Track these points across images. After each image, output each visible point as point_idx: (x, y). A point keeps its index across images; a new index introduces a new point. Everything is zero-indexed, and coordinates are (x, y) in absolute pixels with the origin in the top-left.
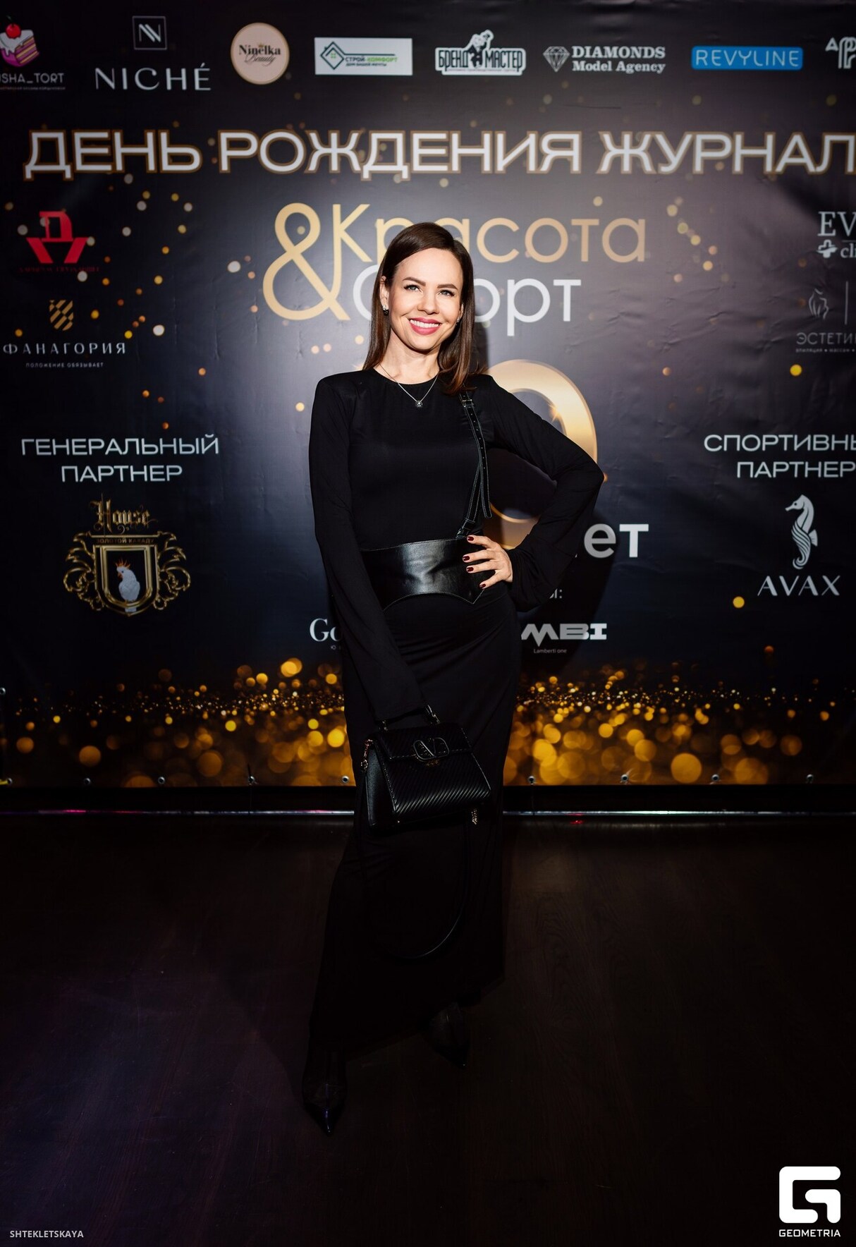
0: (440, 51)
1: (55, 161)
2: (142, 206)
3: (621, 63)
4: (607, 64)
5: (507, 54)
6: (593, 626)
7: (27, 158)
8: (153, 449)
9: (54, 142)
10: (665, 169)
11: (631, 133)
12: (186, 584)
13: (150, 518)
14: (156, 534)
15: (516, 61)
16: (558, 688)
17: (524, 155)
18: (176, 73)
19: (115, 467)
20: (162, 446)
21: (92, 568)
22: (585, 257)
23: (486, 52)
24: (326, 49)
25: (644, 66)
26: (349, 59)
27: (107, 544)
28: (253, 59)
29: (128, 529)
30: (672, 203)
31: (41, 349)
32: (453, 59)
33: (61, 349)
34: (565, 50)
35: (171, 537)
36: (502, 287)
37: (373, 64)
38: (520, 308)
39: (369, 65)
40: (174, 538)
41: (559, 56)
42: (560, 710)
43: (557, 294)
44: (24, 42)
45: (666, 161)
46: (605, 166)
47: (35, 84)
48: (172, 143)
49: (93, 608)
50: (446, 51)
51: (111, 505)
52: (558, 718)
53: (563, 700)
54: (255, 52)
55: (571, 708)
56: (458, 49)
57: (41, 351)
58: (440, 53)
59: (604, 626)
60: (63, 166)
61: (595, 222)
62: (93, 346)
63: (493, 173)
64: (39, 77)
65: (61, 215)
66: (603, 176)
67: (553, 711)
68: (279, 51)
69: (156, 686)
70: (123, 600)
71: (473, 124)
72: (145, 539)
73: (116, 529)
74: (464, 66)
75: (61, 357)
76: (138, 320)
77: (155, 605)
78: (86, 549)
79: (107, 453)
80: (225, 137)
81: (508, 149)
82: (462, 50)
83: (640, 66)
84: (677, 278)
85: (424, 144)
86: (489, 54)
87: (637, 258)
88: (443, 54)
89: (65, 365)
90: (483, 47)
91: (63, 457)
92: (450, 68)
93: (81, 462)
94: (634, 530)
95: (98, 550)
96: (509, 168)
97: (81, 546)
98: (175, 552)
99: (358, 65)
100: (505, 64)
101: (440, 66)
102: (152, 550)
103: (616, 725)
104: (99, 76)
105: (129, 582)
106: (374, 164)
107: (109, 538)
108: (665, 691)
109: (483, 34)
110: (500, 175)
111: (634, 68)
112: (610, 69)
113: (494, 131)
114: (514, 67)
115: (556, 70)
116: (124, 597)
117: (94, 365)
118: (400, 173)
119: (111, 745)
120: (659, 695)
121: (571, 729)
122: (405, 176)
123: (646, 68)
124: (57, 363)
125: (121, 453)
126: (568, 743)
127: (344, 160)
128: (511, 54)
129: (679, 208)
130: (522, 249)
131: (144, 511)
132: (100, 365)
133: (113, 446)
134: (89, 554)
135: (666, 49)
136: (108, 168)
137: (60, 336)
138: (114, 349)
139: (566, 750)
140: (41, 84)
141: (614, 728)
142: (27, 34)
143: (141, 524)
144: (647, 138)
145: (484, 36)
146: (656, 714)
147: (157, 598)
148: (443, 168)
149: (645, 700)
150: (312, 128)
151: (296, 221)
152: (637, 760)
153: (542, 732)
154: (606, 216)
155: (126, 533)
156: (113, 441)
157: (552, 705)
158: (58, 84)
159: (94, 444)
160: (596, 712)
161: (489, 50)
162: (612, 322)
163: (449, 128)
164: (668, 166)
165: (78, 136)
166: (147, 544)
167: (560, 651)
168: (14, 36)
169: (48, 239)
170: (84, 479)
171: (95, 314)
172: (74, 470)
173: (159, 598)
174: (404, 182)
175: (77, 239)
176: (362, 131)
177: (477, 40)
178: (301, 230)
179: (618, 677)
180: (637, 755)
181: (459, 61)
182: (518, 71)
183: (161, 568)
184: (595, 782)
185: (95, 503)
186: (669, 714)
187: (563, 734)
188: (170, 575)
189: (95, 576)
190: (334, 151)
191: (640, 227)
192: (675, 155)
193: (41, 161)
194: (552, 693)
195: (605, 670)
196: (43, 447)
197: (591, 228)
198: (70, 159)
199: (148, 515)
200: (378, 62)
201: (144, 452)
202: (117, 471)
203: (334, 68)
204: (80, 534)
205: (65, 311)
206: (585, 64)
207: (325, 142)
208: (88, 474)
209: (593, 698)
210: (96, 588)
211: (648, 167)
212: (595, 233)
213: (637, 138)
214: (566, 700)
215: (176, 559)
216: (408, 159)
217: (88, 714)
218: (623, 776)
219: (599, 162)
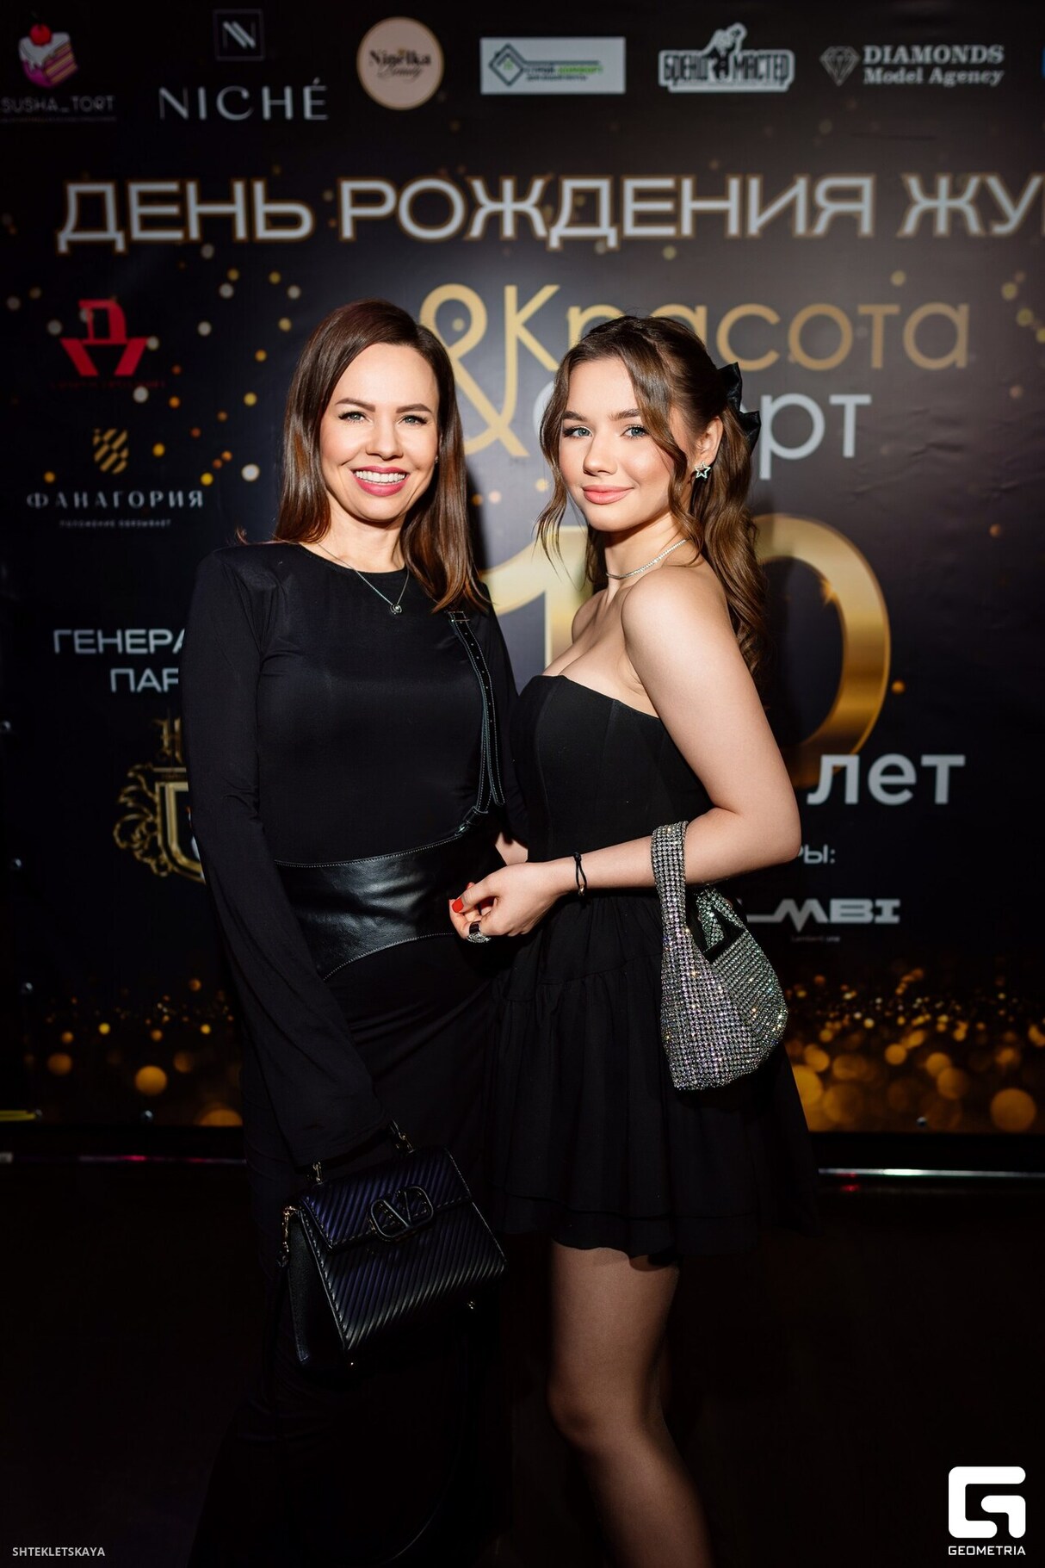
0: (667, 57)
1: (101, 225)
2: (227, 291)
3: (938, 71)
4: (917, 72)
5: (766, 59)
6: (879, 903)
7: (61, 223)
9: (99, 199)
10: (1000, 230)
11: (951, 175)
15: (779, 70)
16: (826, 992)
17: (790, 210)
18: (277, 94)
21: (155, 814)
22: (877, 361)
23: (735, 57)
24: (497, 55)
25: (972, 74)
26: (531, 70)
27: (175, 781)
28: (390, 72)
30: (1013, 281)
31: (81, 500)
32: (686, 67)
33: (110, 499)
34: (854, 53)
37: (568, 78)
38: (780, 436)
39: (561, 78)
41: (844, 62)
42: (829, 1025)
43: (834, 417)
44: (57, 50)
45: (1002, 218)
46: (910, 226)
47: (72, 113)
48: (270, 197)
49: (155, 872)
50: (676, 56)
52: (826, 1035)
53: (833, 1010)
54: (393, 61)
55: (846, 1021)
56: (694, 53)
57: (81, 503)
58: (666, 58)
59: (896, 903)
60: (113, 234)
61: (893, 309)
62: (156, 496)
63: (743, 238)
64: (79, 102)
65: (110, 304)
66: (906, 240)
67: (819, 1026)
68: (429, 58)
71: (714, 165)
74: (702, 79)
75: (110, 512)
76: (220, 458)
78: (145, 788)
80: (347, 187)
81: (765, 202)
82: (700, 54)
83: (966, 75)
84: (1015, 392)
85: (641, 195)
86: (740, 59)
87: (955, 363)
88: (670, 61)
89: (117, 523)
90: (730, 50)
91: (114, 657)
92: (681, 81)
93: (139, 663)
94: (943, 764)
95: (163, 790)
96: (767, 229)
97: (138, 783)
99: (545, 78)
100: (763, 75)
103: (911, 1047)
104: (165, 100)
106: (567, 226)
107: (178, 773)
108: (985, 999)
109: (732, 29)
110: (753, 240)
111: (956, 79)
112: (920, 80)
113: (745, 174)
114: (776, 77)
117: (157, 523)
118: (604, 239)
119: (181, 1065)
120: (976, 1005)
121: (845, 1051)
122: (612, 242)
123: (975, 77)
124: (105, 520)
126: (839, 1071)
127: (522, 220)
128: (772, 61)
129: (1020, 288)
130: (784, 350)
132: (166, 523)
134: (150, 794)
135: (1005, 49)
136: (177, 235)
137: (109, 482)
138: (187, 500)
139: (837, 1082)
140: (81, 113)
141: (908, 1050)
142: (61, 39)
144: (973, 184)
145: (733, 33)
146: (971, 1032)
148: (667, 231)
149: (954, 1011)
150: (476, 174)
151: (451, 311)
152: (941, 1097)
153: (802, 1057)
154: (909, 300)
157: (818, 1017)
158: (105, 112)
159: (157, 637)
160: (883, 1027)
161: (738, 54)
162: (915, 458)
163: (677, 172)
164: (1006, 224)
165: (135, 189)
167: (830, 939)
168: (41, 42)
169: (91, 341)
170: (143, 687)
171: (159, 450)
172: (128, 675)
174: (610, 253)
175: (132, 340)
176: (550, 177)
177: (722, 39)
178: (458, 325)
179: (915, 977)
180: (941, 1091)
181: (694, 70)
182: (782, 85)
184: (879, 1128)
185: (158, 722)
186: (991, 1032)
187: (832, 1059)
189: (159, 827)
190: (508, 207)
191: (960, 317)
192: (1017, 207)
193: (81, 226)
194: (818, 999)
195: (897, 967)
196: (85, 641)
197: (887, 318)
198: (123, 223)
200: (575, 74)
203: (509, 84)
204: (138, 767)
205: (116, 445)
206: (884, 73)
207: (495, 194)
208: (148, 680)
209: (879, 1007)
210: (160, 843)
211: (974, 225)
212: (894, 327)
213: (959, 184)
214: (838, 1010)
216: (617, 219)
217: (148, 1022)
218: (921, 1120)
219: (901, 219)
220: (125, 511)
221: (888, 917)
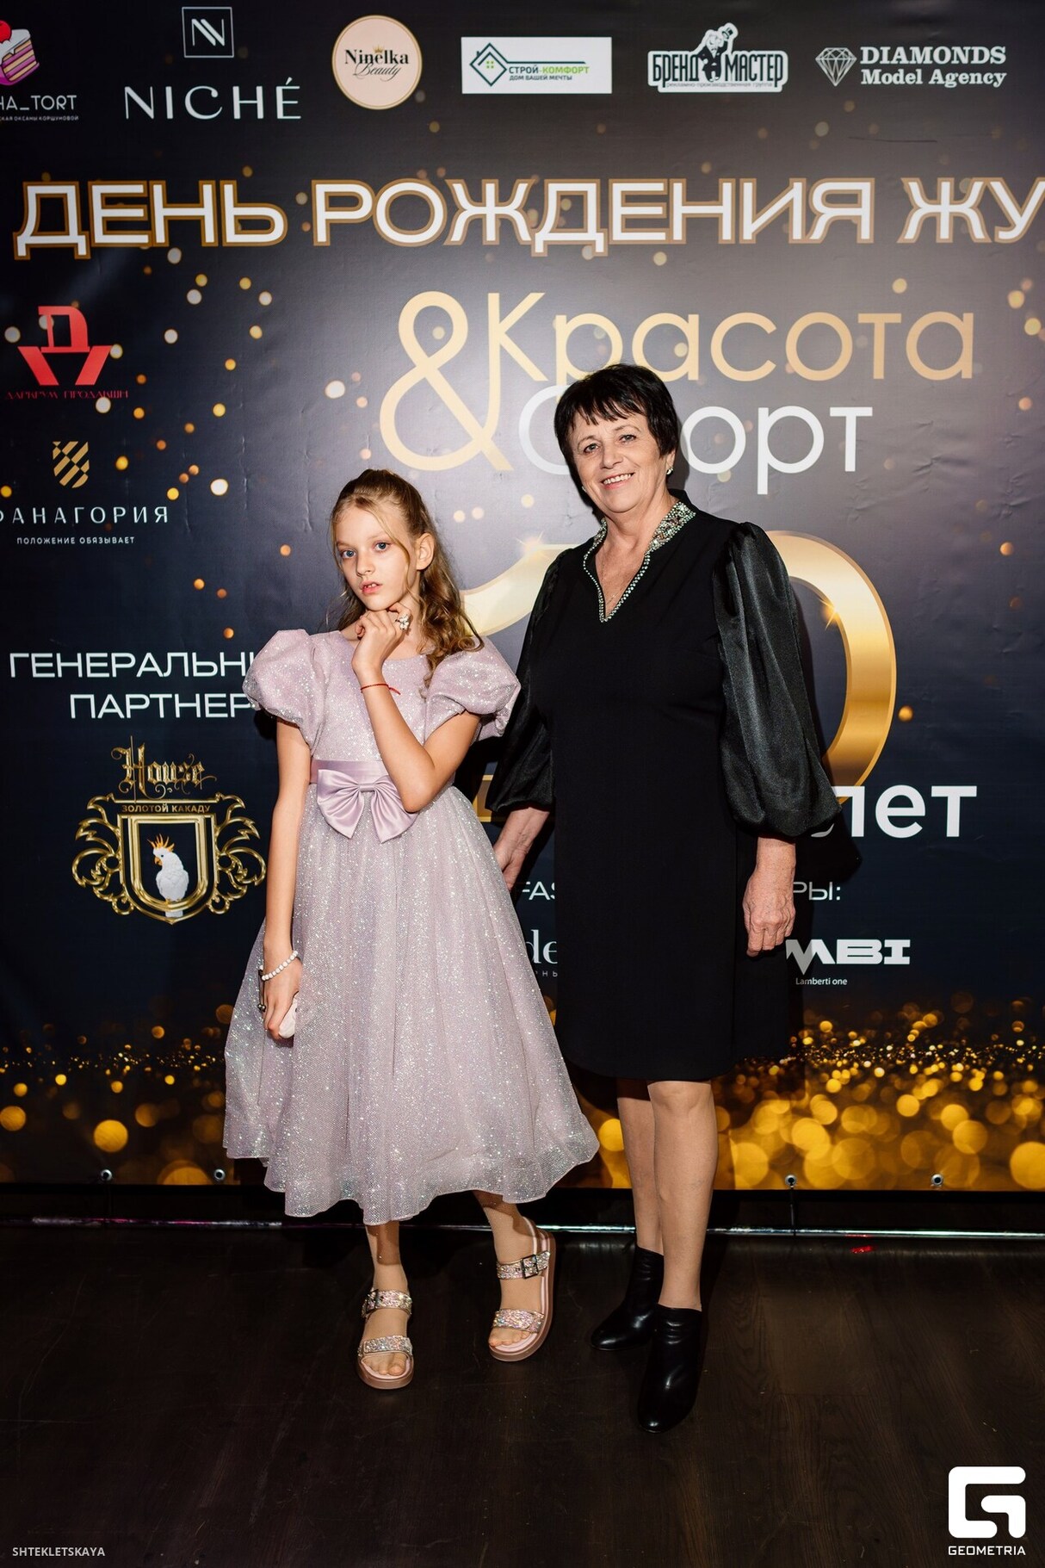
0: (655, 56)
1: (62, 228)
2: (194, 297)
3: (937, 72)
4: (916, 74)
5: (759, 59)
6: (888, 943)
7: (19, 225)
8: (210, 669)
9: (60, 201)
10: (1004, 236)
11: (953, 179)
12: (259, 876)
13: (204, 774)
14: (214, 798)
15: (772, 71)
16: (834, 1039)
17: (785, 215)
18: (248, 93)
19: (152, 696)
20: (223, 663)
21: (116, 849)
22: (879, 372)
23: (727, 56)
24: (479, 54)
25: (973, 75)
26: (514, 70)
27: (138, 813)
28: (367, 70)
29: (170, 789)
30: (1019, 289)
31: (39, 515)
32: (675, 67)
33: (69, 516)
34: (850, 53)
35: (237, 803)
36: (750, 419)
37: (552, 78)
38: (777, 450)
39: (546, 78)
40: (241, 804)
41: (840, 62)
42: (836, 1073)
43: (835, 430)
44: (16, 48)
45: (1007, 224)
46: (911, 232)
47: (32, 112)
48: (242, 199)
49: (117, 911)
50: (665, 56)
51: (145, 753)
52: (834, 1085)
53: (841, 1057)
54: (369, 61)
55: (854, 1070)
56: (684, 53)
57: (39, 519)
58: (655, 58)
59: (907, 943)
60: (74, 237)
61: (896, 318)
62: (119, 512)
63: (737, 245)
64: (39, 100)
65: (72, 312)
66: (907, 246)
67: (825, 1075)
68: (406, 56)
69: (211, 1031)
70: (163, 899)
71: (706, 168)
72: (197, 805)
73: (153, 791)
74: (692, 79)
75: (70, 529)
76: (187, 472)
77: (211, 907)
78: (106, 821)
79: (139, 675)
80: (322, 190)
81: (760, 206)
82: (690, 54)
83: (967, 77)
84: (1024, 404)
85: (630, 199)
86: (732, 61)
87: (960, 373)
88: (659, 61)
89: (77, 540)
90: (721, 50)
91: (72, 681)
92: (671, 81)
93: (100, 688)
94: (954, 795)
95: (125, 822)
96: (761, 234)
97: (99, 816)
98: (243, 826)
99: (527, 78)
100: (756, 75)
101: (655, 80)
102: (208, 822)
103: (923, 1097)
104: (130, 99)
105: (172, 873)
106: (552, 231)
107: (142, 804)
108: (1001, 1046)
109: (722, 29)
110: (748, 246)
111: (957, 80)
112: (919, 82)
113: (738, 177)
114: (769, 79)
115: (836, 84)
116: (163, 893)
117: (121, 541)
118: (592, 244)
119: (143, 1119)
120: (992, 1051)
121: (854, 1103)
122: (600, 248)
123: (976, 79)
124: (64, 537)
125: (160, 674)
126: (848, 1124)
127: (506, 225)
128: (765, 59)
129: (1027, 296)
130: (781, 361)
131: (196, 763)
132: (130, 540)
133: (149, 664)
134: (111, 828)
135: (1006, 49)
136: (141, 239)
138: (151, 516)
139: (845, 1135)
140: (41, 112)
141: (920, 1101)
142: (21, 36)
143: (190, 783)
144: (977, 187)
145: (723, 32)
146: (988, 1082)
147: (215, 896)
148: (658, 236)
149: (970, 1059)
150: (456, 176)
151: (431, 318)
152: (955, 1151)
153: (808, 1107)
154: (911, 308)
155: (168, 796)
156: (149, 656)
157: (823, 1065)
158: (67, 111)
159: (119, 660)
160: (893, 1076)
161: (731, 54)
162: (921, 473)
163: (668, 175)
164: (1012, 230)
165: (98, 191)
166: (201, 813)
167: (836, 982)
169: (51, 348)
170: (105, 714)
171: (122, 463)
172: (88, 700)
173: (218, 896)
174: (598, 259)
175: (94, 348)
176: (533, 180)
177: (713, 39)
178: (438, 333)
179: (927, 1022)
180: (957, 1144)
181: (684, 70)
182: (776, 86)
183: (221, 849)
184: (889, 1187)
185: (121, 751)
186: (1009, 1081)
187: (840, 1111)
188: (235, 861)
189: (121, 862)
190: (491, 210)
191: (965, 325)
192: (1021, 214)
193: (41, 229)
194: (825, 1046)
195: (908, 1012)
196: (42, 665)
197: (888, 326)
198: (86, 225)
199: (201, 769)
200: (560, 74)
201: (196, 674)
202: (155, 702)
203: (491, 84)
204: (98, 798)
205: (76, 459)
206: (881, 74)
207: (477, 197)
208: (110, 706)
209: (889, 1055)
210: (122, 881)
211: (978, 232)
212: (896, 336)
213: (962, 188)
214: (846, 1058)
215: (244, 836)
216: (604, 222)
217: (108, 1072)
218: (935, 1176)
219: (901, 226)
220: (86, 528)
221: (898, 958)
